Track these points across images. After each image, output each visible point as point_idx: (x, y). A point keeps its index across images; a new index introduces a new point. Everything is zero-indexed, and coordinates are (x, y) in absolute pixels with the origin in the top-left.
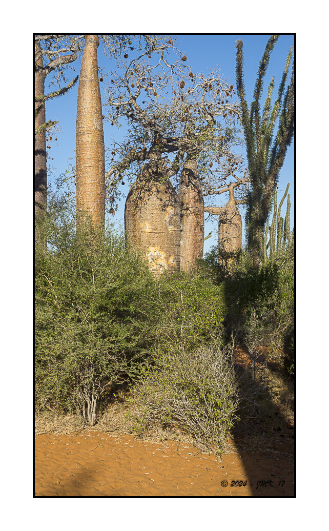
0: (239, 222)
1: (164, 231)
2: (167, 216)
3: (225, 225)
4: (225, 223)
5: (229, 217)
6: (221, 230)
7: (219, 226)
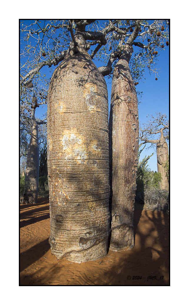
0: (166, 146)
1: (82, 111)
2: (86, 93)
3: (160, 148)
4: (159, 147)
5: (161, 144)
6: (158, 151)
7: (157, 149)
